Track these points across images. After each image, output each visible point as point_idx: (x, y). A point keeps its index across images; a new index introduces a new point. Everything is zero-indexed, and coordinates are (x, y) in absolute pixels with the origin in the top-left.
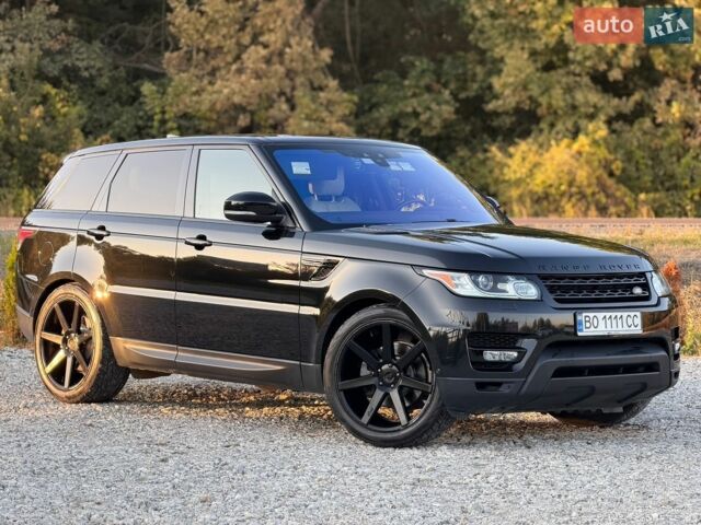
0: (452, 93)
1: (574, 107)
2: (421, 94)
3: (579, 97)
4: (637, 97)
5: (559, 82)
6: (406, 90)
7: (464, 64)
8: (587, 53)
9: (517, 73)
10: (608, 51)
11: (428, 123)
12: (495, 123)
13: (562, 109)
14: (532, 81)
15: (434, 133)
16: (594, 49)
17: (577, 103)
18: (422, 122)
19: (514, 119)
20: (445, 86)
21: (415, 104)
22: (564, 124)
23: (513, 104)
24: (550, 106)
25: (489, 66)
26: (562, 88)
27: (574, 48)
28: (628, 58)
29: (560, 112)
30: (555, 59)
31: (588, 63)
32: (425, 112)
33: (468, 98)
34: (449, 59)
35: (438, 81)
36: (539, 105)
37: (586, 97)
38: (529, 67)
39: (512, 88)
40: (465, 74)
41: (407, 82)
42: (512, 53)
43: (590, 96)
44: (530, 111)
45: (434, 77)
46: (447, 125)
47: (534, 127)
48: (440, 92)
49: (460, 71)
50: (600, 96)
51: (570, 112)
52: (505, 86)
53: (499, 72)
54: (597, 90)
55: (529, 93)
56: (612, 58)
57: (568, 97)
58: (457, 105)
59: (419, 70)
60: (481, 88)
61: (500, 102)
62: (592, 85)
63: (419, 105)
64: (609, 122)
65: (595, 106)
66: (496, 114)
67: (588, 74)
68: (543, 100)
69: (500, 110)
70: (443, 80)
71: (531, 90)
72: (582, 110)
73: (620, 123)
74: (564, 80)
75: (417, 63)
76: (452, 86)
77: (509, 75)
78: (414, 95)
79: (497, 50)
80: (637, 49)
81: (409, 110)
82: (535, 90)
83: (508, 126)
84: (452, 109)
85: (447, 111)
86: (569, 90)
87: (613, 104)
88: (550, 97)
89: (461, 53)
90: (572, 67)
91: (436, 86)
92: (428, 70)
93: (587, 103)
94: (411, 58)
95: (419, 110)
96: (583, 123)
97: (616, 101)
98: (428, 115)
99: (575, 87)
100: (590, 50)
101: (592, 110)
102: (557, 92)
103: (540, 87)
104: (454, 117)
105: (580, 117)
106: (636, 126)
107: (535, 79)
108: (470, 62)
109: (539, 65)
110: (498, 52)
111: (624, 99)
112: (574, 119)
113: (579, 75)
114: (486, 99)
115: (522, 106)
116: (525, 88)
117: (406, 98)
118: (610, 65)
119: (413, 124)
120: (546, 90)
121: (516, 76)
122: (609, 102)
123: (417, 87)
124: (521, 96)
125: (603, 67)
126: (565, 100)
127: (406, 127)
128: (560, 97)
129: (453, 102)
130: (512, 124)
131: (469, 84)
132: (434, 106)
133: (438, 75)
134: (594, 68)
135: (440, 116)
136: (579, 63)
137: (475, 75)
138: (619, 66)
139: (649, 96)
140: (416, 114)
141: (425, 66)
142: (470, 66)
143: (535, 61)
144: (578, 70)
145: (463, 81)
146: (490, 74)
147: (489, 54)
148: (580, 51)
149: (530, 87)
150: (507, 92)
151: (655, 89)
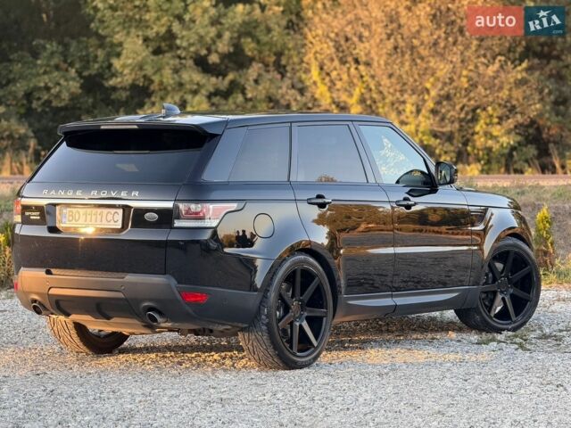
0: (77, 72)
1: (181, 85)
2: (50, 72)
3: (185, 76)
4: (231, 76)
5: (168, 64)
6: (39, 68)
7: (87, 48)
8: (192, 41)
9: (135, 55)
10: (208, 39)
11: (58, 96)
12: (113, 97)
13: (171, 86)
14: (146, 63)
15: (63, 104)
16: (197, 37)
17: (183, 81)
18: (53, 95)
19: (128, 93)
20: (71, 65)
21: (47, 81)
22: (172, 97)
23: (130, 81)
24: (161, 83)
25: (108, 49)
26: (171, 69)
27: (179, 36)
28: (224, 45)
29: (169, 88)
30: (163, 44)
31: (192, 49)
32: (55, 87)
33: (90, 75)
34: (74, 44)
35: (65, 61)
36: (152, 82)
37: (190, 76)
38: (144, 51)
39: (130, 68)
40: (87, 55)
41: (39, 62)
42: (129, 40)
43: (192, 76)
44: (143, 86)
45: (62, 58)
46: (73, 97)
47: (146, 100)
48: (67, 70)
49: (84, 53)
50: (202, 75)
51: (177, 88)
52: (124, 66)
53: (118, 55)
54: (198, 71)
55: (143, 73)
56: (210, 45)
57: (175, 76)
58: (82, 81)
59: (49, 51)
60: (101, 67)
61: (119, 80)
62: (195, 67)
63: (50, 81)
64: (209, 97)
65: (198, 84)
66: (114, 89)
67: (191, 57)
68: (156, 78)
69: (119, 86)
70: (69, 61)
71: (146, 70)
72: (188, 86)
73: (218, 98)
74: (172, 62)
75: (48, 46)
76: (77, 66)
77: (128, 58)
78: (45, 73)
79: (117, 36)
80: (231, 38)
81: (42, 85)
82: (149, 70)
83: (124, 99)
84: (78, 85)
85: (74, 86)
86: (176, 71)
87: (212, 82)
88: (161, 76)
89: (85, 39)
90: (179, 52)
91: (64, 66)
92: (56, 52)
93: (191, 81)
94: (42, 42)
95: (50, 85)
96: (189, 97)
97: (214, 80)
98: (58, 89)
99: (181, 68)
100: (194, 38)
101: (195, 87)
102: (167, 72)
103: (153, 67)
104: (80, 91)
105: (185, 93)
106: (231, 100)
107: (149, 61)
108: (91, 46)
109: (150, 49)
110: (118, 38)
111: (220, 78)
112: (181, 94)
113: (185, 58)
114: (106, 76)
115: (137, 82)
116: (141, 68)
117: (38, 75)
118: (209, 50)
119: (45, 97)
120: (159, 70)
121: (134, 59)
122: (209, 80)
123: (48, 65)
124: (136, 74)
125: (204, 52)
126: (173, 79)
127: (39, 99)
128: (169, 76)
129: (78, 79)
130: (127, 97)
131: (91, 64)
132: (62, 82)
133: (65, 56)
134: (196, 53)
135: (68, 90)
136: (184, 49)
137: (96, 57)
138: (216, 52)
139: (240, 76)
140: (47, 89)
141: (55, 49)
142: (91, 50)
143: (147, 46)
144: (183, 55)
145: (86, 62)
146: (109, 56)
147: (108, 40)
148: (185, 39)
149: (145, 67)
150: (126, 71)
151: (245, 70)
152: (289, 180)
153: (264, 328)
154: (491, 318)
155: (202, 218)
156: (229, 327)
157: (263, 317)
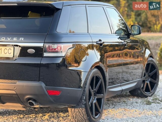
152: (88, 32)
153: (83, 106)
154: (144, 91)
155: (57, 52)
156: (67, 106)
157: (83, 101)
